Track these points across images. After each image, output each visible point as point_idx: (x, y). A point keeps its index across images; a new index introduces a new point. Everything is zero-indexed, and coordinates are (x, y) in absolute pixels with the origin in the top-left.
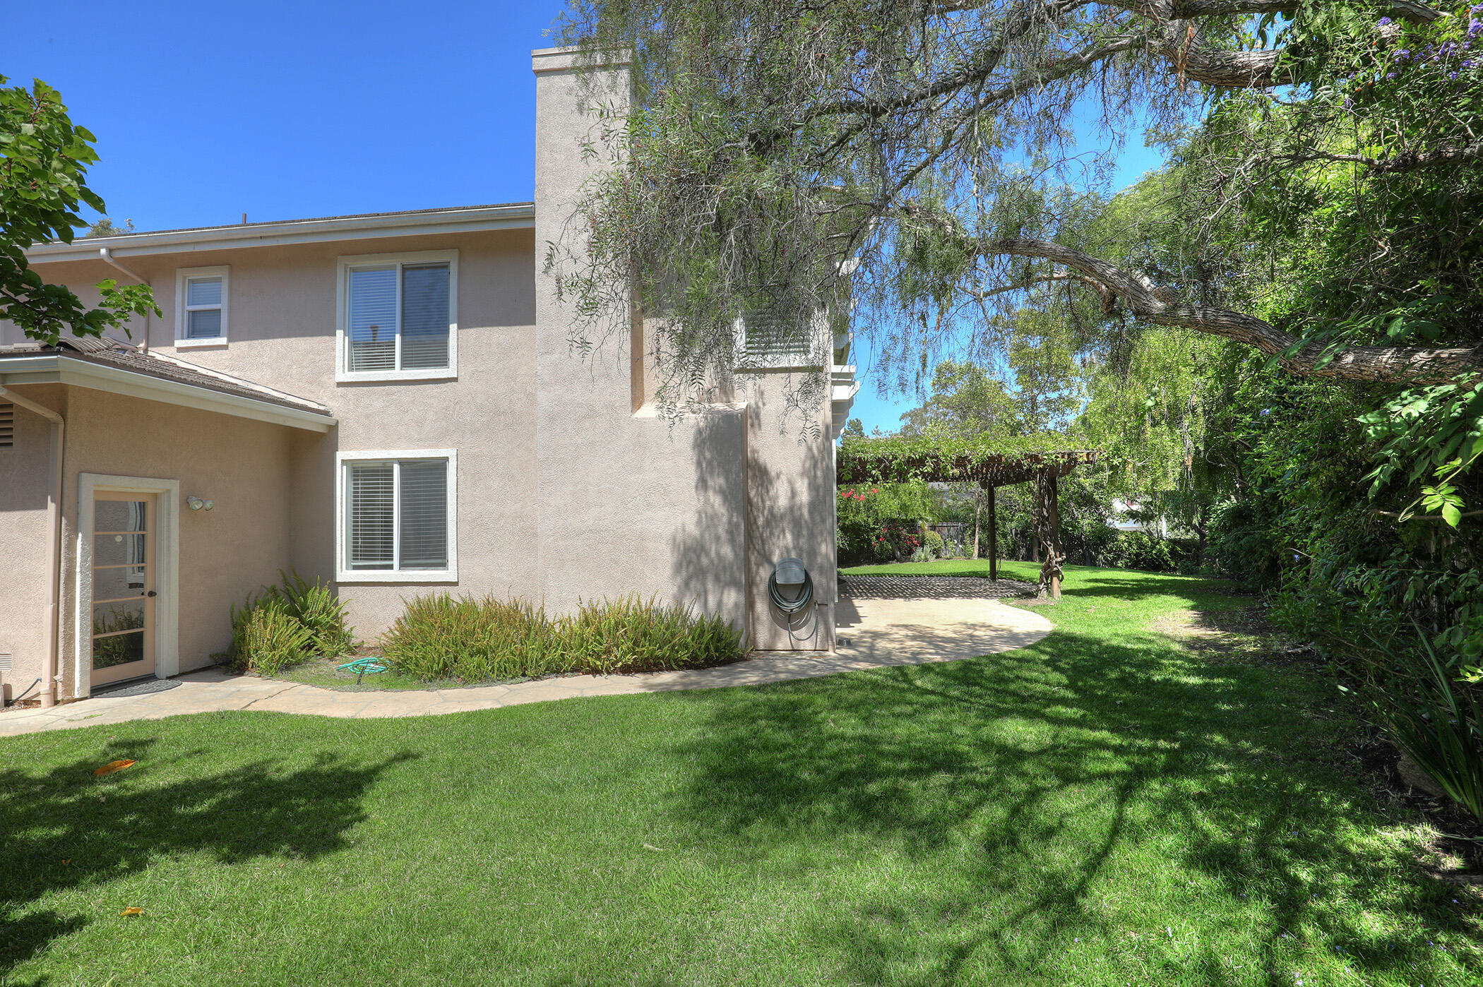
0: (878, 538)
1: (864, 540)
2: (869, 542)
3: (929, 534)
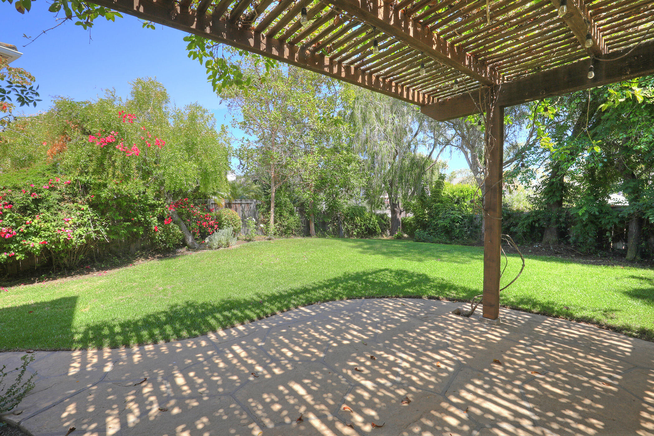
0: (161, 219)
1: (139, 223)
2: (147, 226)
3: (227, 213)
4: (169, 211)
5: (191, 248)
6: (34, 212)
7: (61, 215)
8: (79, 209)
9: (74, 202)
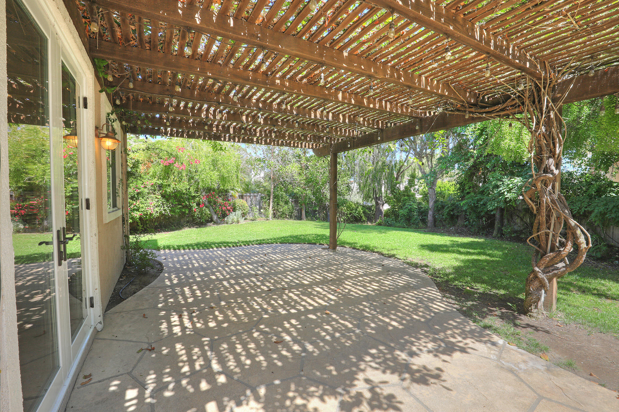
0: (198, 204)
1: (186, 207)
2: (190, 208)
3: (239, 202)
4: (203, 199)
5: (216, 223)
6: (137, 199)
7: (149, 201)
8: (157, 198)
9: (154, 194)
